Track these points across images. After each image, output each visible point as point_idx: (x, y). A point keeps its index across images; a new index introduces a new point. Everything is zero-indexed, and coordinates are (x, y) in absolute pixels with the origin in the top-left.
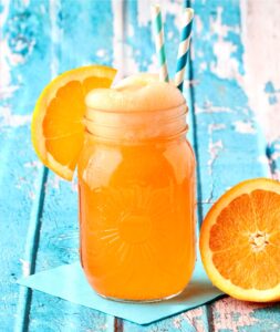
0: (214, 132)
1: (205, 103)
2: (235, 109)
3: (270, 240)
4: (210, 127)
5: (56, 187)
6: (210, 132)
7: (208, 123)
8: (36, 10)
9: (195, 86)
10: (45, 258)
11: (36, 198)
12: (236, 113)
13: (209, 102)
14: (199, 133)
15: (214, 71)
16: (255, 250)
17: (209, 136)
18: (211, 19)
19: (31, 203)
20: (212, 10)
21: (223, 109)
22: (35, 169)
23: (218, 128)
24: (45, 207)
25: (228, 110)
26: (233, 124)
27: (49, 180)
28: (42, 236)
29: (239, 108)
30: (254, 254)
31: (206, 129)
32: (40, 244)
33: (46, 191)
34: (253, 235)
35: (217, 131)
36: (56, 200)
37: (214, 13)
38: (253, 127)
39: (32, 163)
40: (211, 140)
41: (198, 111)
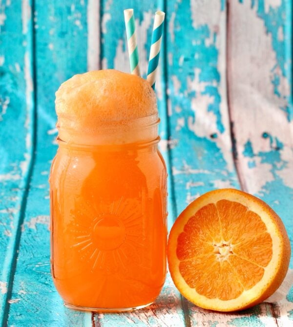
0: (191, 188)
1: (183, 167)
2: (213, 171)
3: (235, 250)
4: (188, 184)
5: (33, 227)
6: (188, 188)
7: (187, 181)
8: (11, 68)
9: (172, 147)
10: (22, 279)
11: (12, 236)
12: (214, 174)
13: (186, 166)
14: (177, 189)
15: (191, 127)
16: (220, 260)
17: (187, 191)
18: (189, 79)
19: (8, 239)
20: (190, 71)
21: (201, 171)
22: (12, 214)
23: (196, 185)
24: (22, 242)
25: (206, 172)
26: (212, 182)
27: (25, 223)
28: (19, 263)
29: (217, 170)
30: (219, 264)
31: (184, 186)
32: (17, 269)
33: (23, 230)
34: (219, 244)
35: (195, 187)
36: (32, 237)
37: (192, 74)
38: (231, 184)
39: (7, 210)
40: (189, 194)
41: (176, 172)
